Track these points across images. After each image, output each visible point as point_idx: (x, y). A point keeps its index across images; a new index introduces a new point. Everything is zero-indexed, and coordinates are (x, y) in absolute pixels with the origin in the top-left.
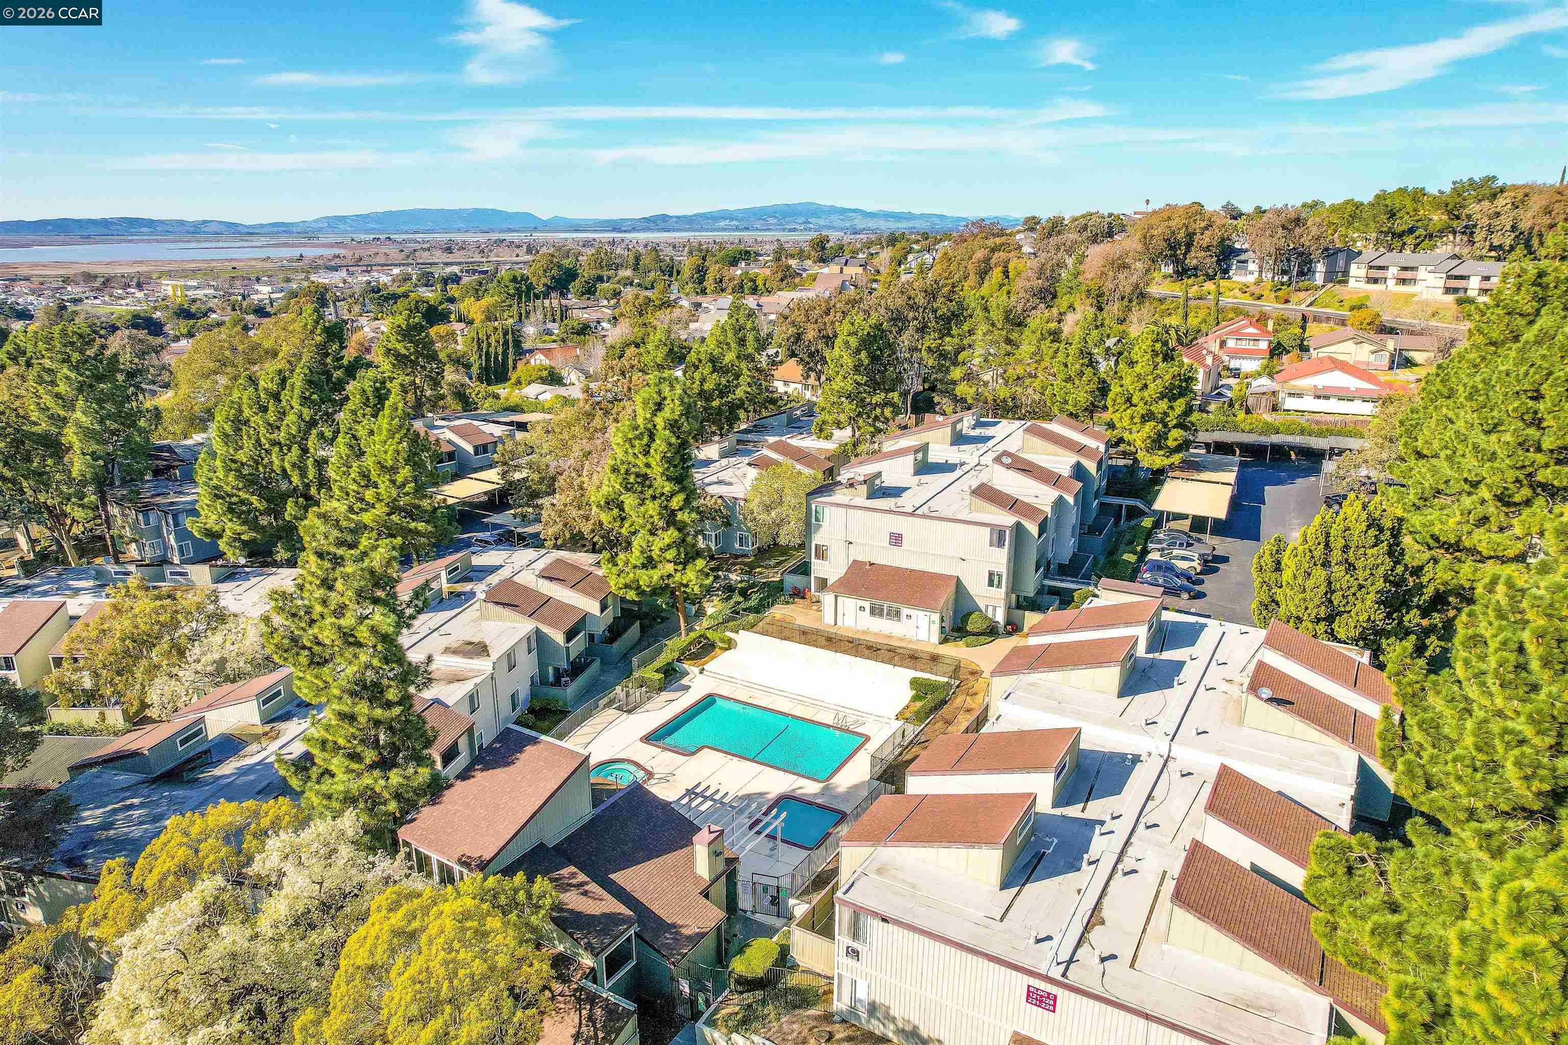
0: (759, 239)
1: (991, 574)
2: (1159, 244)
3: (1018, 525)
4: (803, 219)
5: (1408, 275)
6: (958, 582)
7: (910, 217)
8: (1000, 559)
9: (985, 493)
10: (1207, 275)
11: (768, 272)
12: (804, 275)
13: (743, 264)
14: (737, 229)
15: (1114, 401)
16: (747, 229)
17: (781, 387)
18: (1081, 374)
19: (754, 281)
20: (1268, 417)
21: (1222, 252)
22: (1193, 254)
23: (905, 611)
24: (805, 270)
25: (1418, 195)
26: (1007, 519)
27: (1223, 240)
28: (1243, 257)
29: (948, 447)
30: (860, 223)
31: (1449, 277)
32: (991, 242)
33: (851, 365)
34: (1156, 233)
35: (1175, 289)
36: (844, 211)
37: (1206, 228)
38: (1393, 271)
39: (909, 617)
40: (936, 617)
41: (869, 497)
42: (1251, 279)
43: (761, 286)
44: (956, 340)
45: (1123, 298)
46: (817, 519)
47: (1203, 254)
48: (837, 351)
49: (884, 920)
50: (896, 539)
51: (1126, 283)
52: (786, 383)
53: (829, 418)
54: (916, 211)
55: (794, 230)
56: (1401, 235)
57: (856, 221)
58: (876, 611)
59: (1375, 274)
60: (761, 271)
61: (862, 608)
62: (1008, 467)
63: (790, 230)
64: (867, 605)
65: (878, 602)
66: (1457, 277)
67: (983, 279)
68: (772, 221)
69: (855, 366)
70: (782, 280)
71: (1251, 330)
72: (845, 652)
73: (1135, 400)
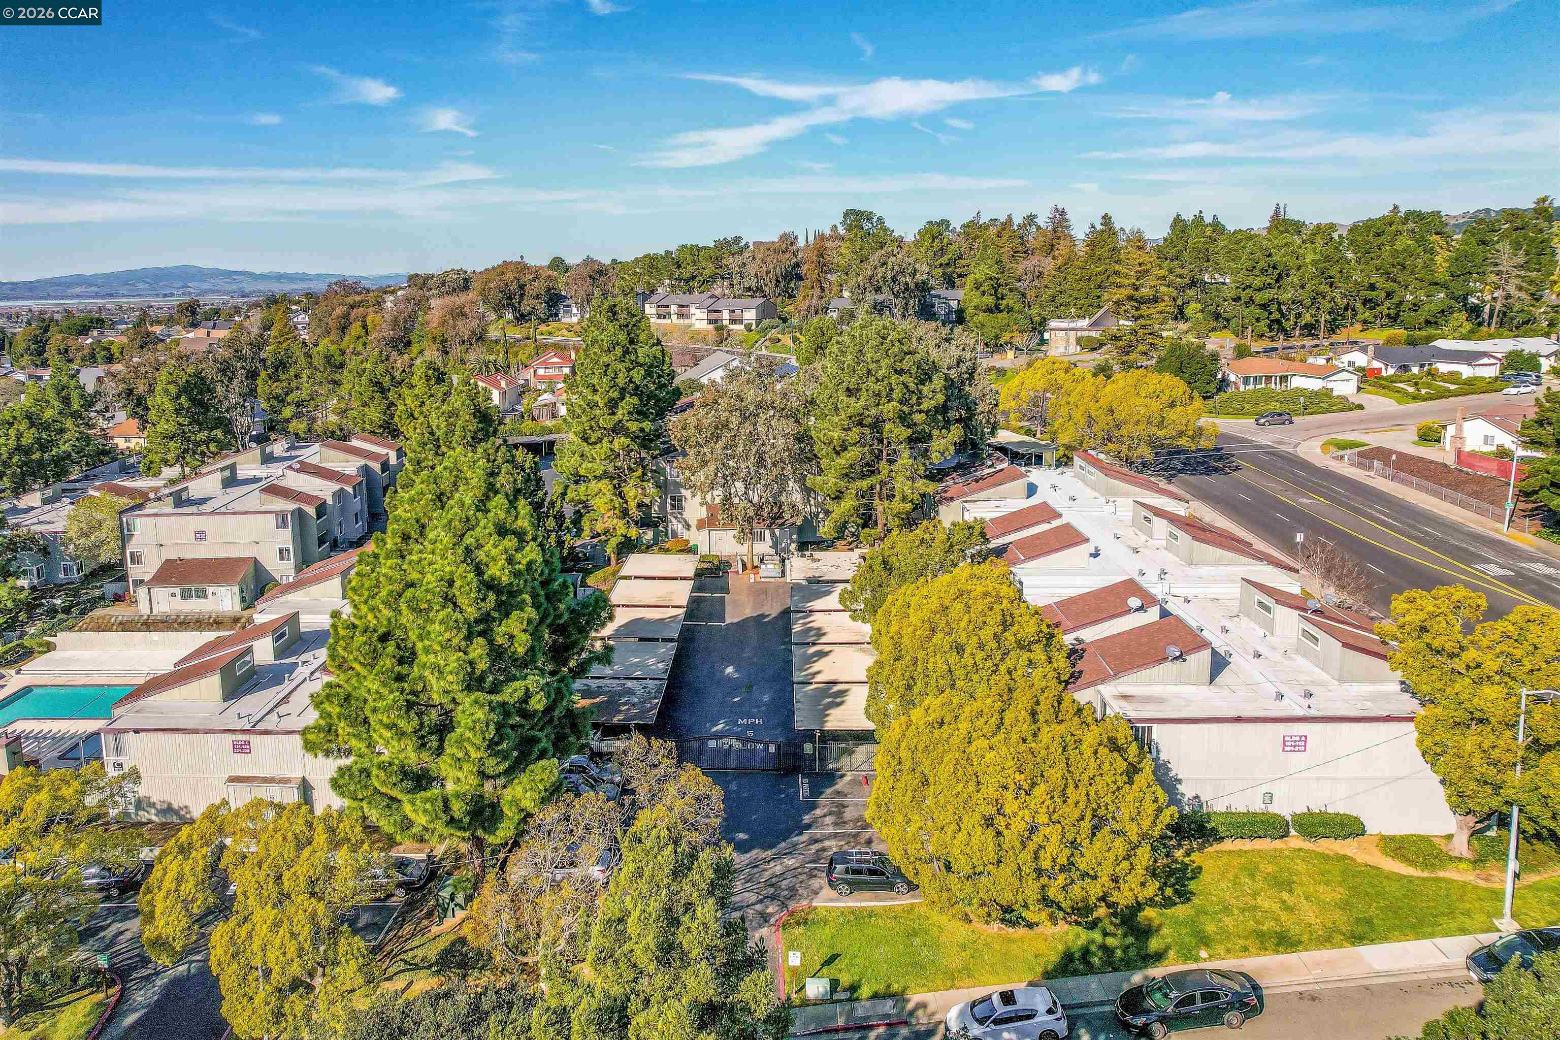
0: (125, 306)
1: (281, 550)
2: (497, 296)
3: (300, 510)
4: (180, 284)
5: (684, 311)
6: (256, 560)
7: (304, 277)
8: (286, 539)
9: (274, 490)
10: (540, 318)
11: (125, 339)
12: (168, 340)
13: (95, 333)
14: (97, 295)
15: (400, 417)
16: (111, 295)
17: (121, 444)
18: (373, 398)
19: (108, 349)
20: (549, 423)
21: (551, 299)
22: (525, 302)
23: (210, 590)
24: (169, 336)
25: (695, 250)
26: (290, 506)
27: (549, 289)
28: (568, 302)
29: (259, 466)
30: (248, 287)
31: (709, 311)
32: (349, 300)
33: (172, 409)
34: (492, 285)
35: (514, 333)
36: (229, 274)
37: (534, 280)
38: (674, 308)
39: (214, 593)
40: (236, 589)
41: (176, 506)
42: (575, 320)
43: (117, 355)
44: (284, 384)
45: (463, 342)
46: (129, 530)
47: (534, 301)
48: (158, 400)
49: (136, 732)
50: (201, 536)
51: (464, 328)
52: (127, 439)
53: (156, 458)
54: (312, 271)
55: (172, 295)
56: (687, 281)
57: (244, 285)
58: (186, 595)
59: (663, 311)
60: (116, 339)
61: (174, 595)
62: (299, 471)
63: (165, 296)
64: (177, 591)
65: (187, 586)
66: (715, 311)
67: (343, 332)
68: (141, 286)
69: (176, 410)
70: (142, 347)
71: (555, 360)
72: (160, 630)
73: (416, 415)
